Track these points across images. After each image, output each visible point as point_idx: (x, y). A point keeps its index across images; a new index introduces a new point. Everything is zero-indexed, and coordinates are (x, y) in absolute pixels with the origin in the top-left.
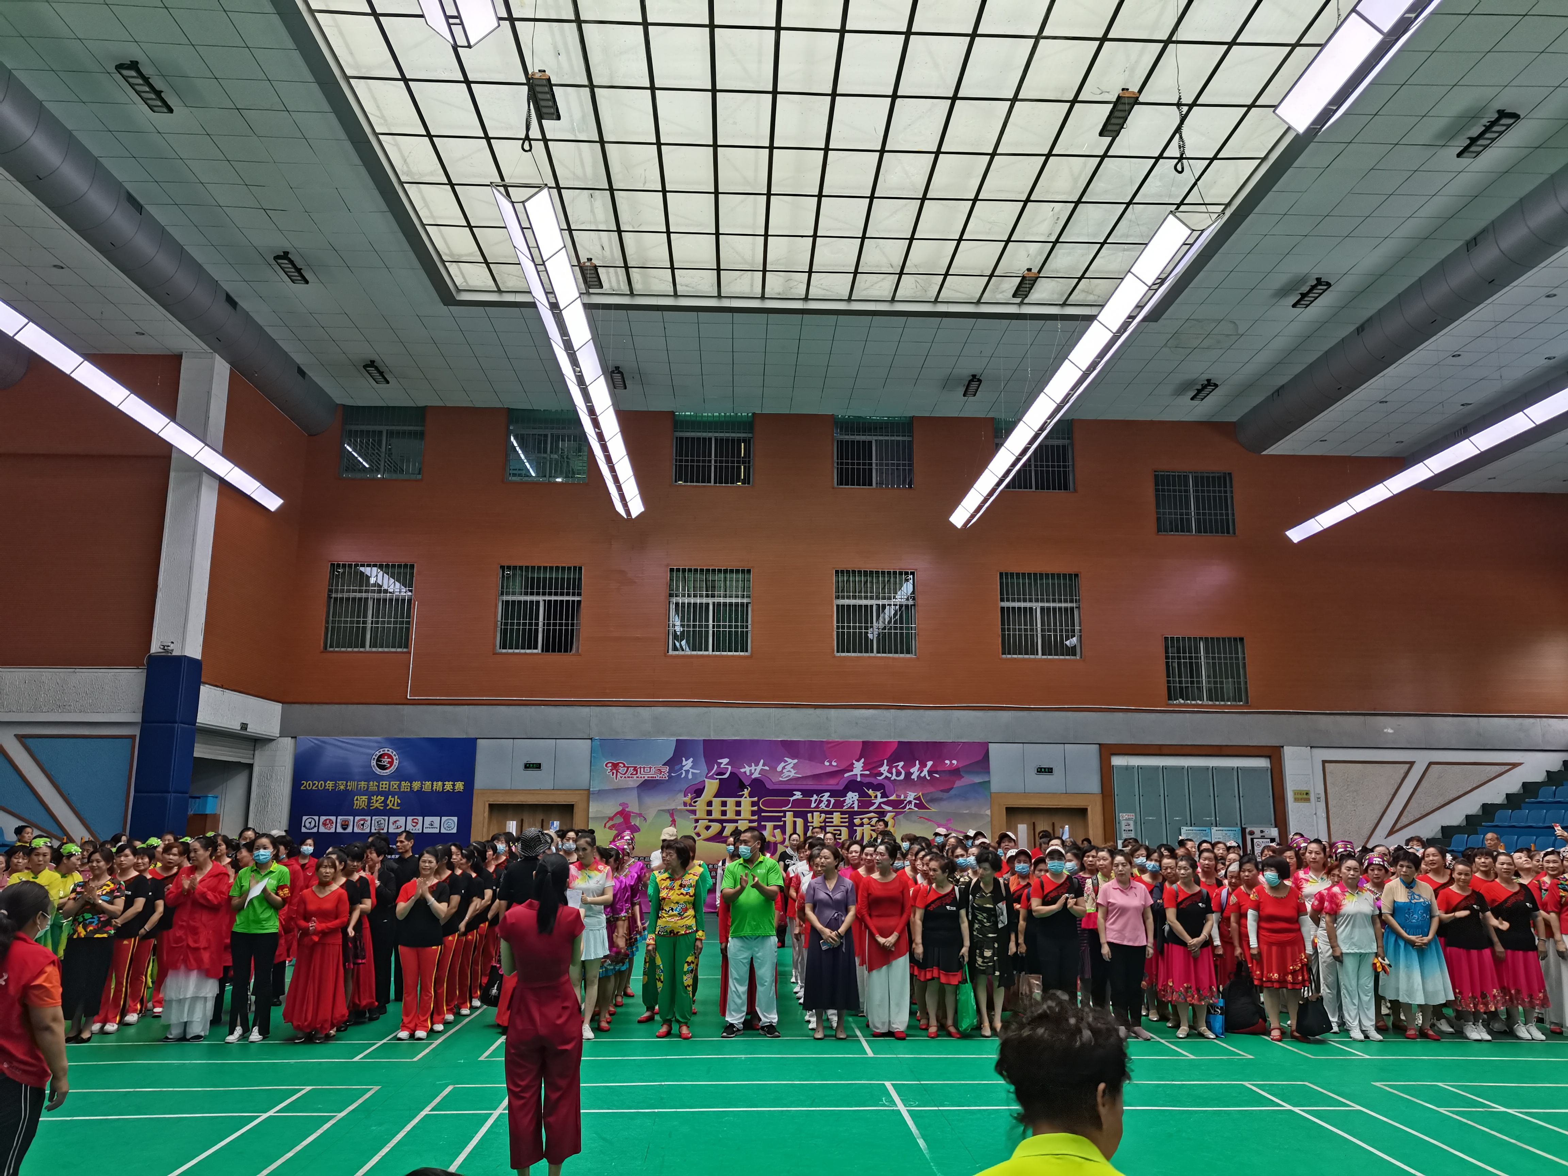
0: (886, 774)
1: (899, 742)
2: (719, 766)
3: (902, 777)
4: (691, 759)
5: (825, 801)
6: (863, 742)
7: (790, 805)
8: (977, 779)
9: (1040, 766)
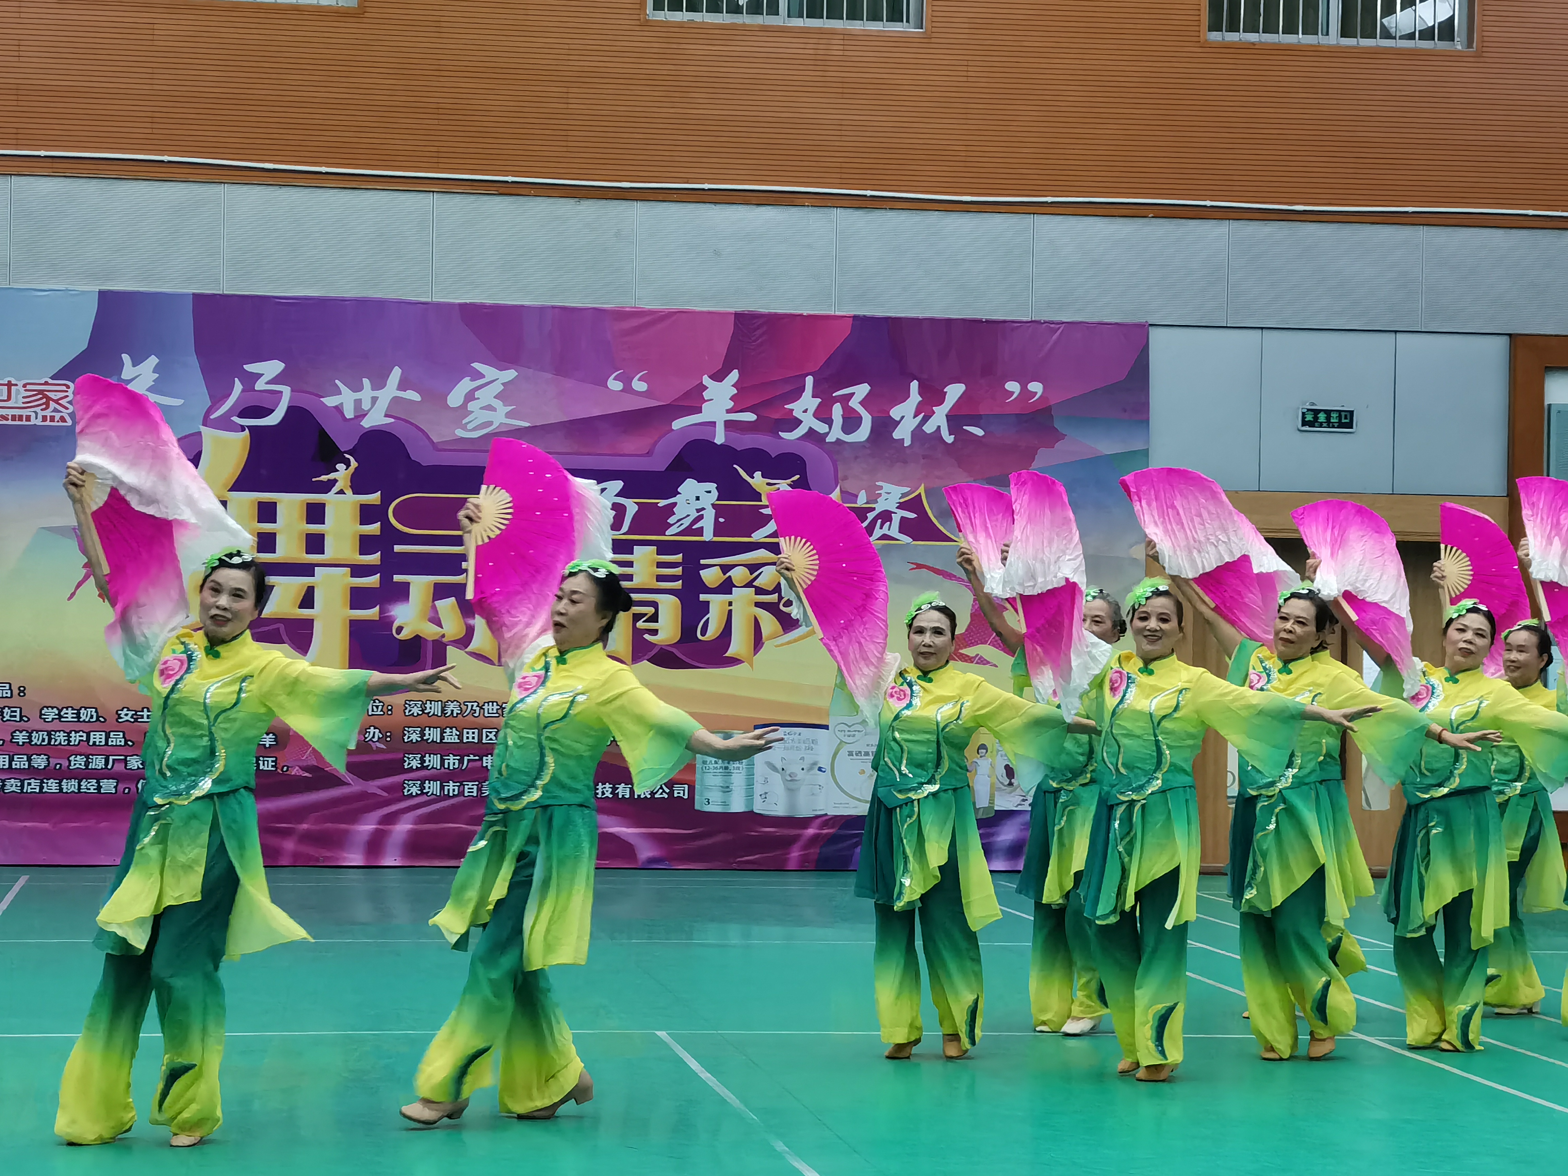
0: (809, 422)
1: (855, 318)
2: (249, 387)
3: (863, 433)
4: (153, 360)
6: (738, 315)
8: (1105, 446)
9: (1313, 404)
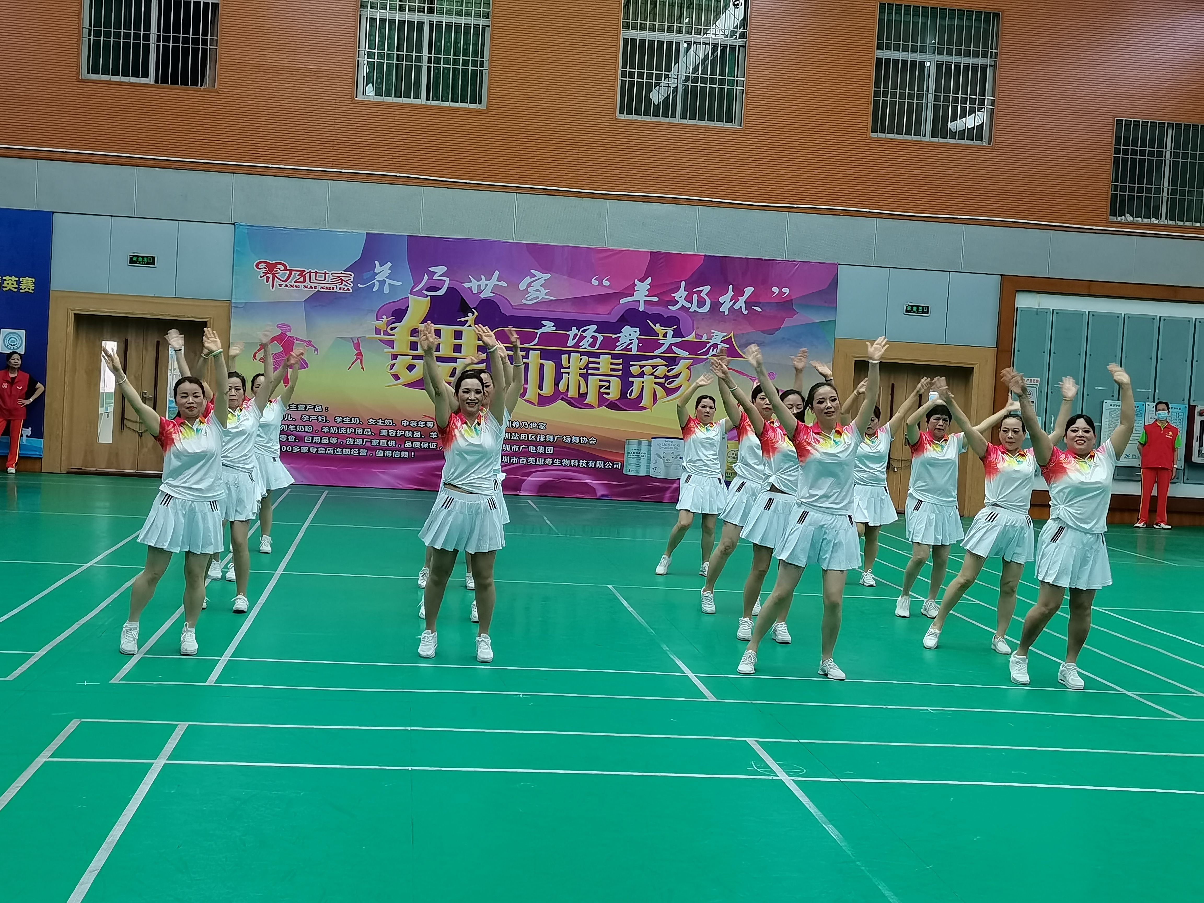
0: (682, 302)
1: (706, 256)
2: (431, 278)
3: (706, 308)
4: (389, 264)
5: (588, 338)
6: (651, 252)
7: (536, 341)
8: (817, 318)
9: (911, 303)
